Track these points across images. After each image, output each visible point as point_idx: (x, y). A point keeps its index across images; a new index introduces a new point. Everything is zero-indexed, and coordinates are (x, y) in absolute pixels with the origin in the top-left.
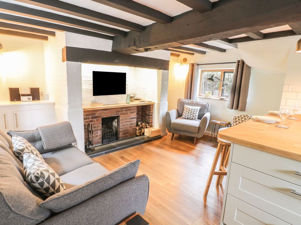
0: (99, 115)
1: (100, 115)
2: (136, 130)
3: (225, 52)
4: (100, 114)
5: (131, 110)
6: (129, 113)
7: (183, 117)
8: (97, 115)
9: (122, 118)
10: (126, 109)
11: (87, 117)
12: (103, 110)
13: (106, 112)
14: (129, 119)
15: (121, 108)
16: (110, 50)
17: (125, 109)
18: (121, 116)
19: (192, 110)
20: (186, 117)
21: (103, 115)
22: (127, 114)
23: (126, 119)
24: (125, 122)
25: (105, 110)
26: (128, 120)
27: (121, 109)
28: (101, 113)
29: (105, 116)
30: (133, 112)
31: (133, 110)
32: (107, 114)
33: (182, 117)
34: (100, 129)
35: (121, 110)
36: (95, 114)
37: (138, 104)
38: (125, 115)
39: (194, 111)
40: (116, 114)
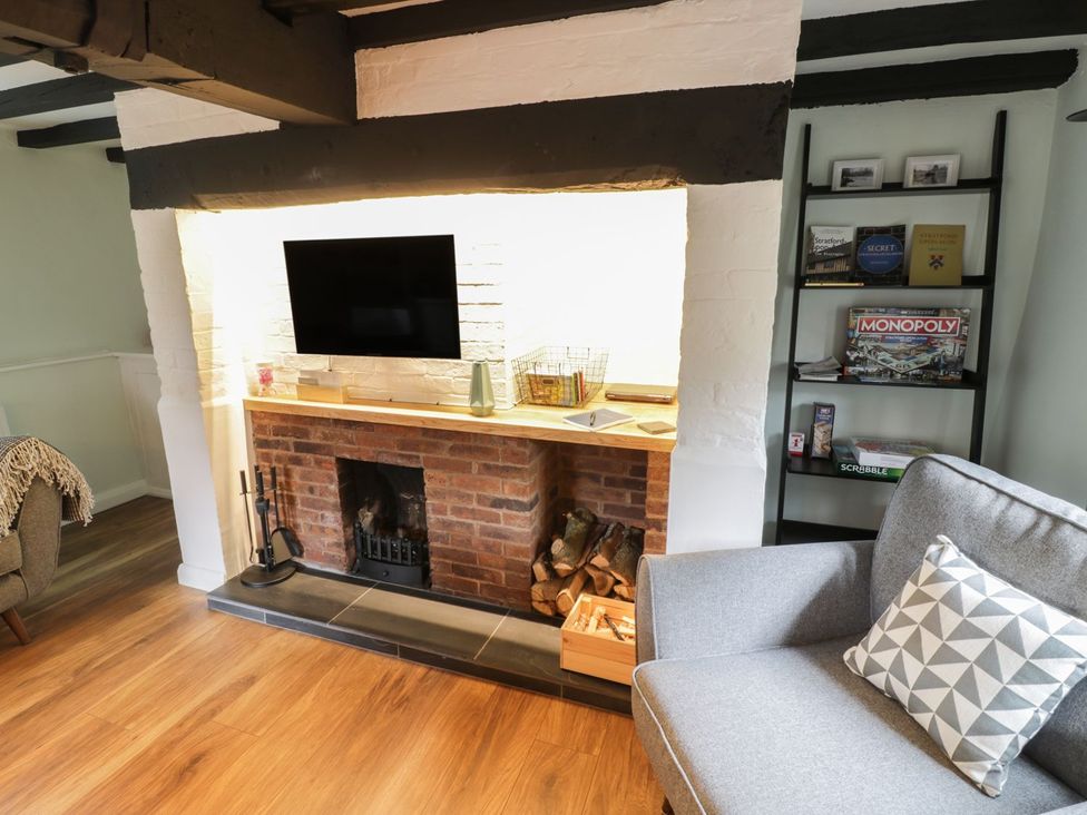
0: (324, 442)
1: (329, 443)
2: (534, 580)
4: (326, 437)
5: (486, 452)
6: (475, 468)
8: (318, 441)
9: (439, 487)
10: (459, 443)
11: (280, 438)
12: (337, 422)
13: (350, 433)
14: (481, 500)
15: (426, 431)
17: (450, 444)
18: (427, 472)
21: (341, 444)
22: (465, 468)
23: (461, 497)
24: (458, 511)
25: (350, 424)
26: (474, 505)
27: (423, 435)
28: (332, 438)
29: (350, 451)
30: (506, 469)
31: (506, 459)
32: (356, 447)
34: (335, 505)
35: (424, 439)
36: (306, 434)
37: (523, 428)
38: (455, 474)
40: (402, 456)
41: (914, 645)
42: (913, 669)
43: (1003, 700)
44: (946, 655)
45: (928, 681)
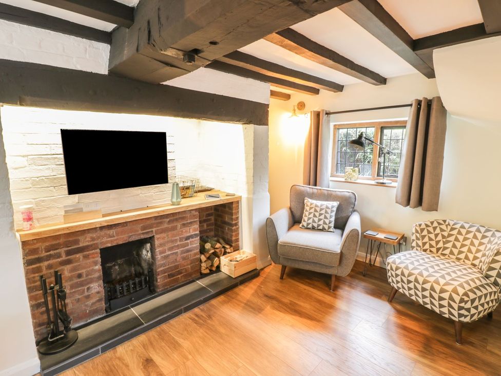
0: (92, 243)
1: (95, 242)
2: (201, 261)
3: (385, 84)
4: (93, 239)
5: (183, 218)
6: (179, 226)
7: (303, 226)
8: (87, 244)
9: (162, 241)
10: (172, 218)
11: (52, 252)
12: (102, 228)
13: (111, 232)
14: (181, 240)
15: (156, 218)
16: (104, 70)
17: (168, 220)
18: (156, 236)
19: (321, 210)
20: (310, 226)
21: (105, 240)
22: (174, 228)
23: (172, 241)
24: (171, 249)
25: (110, 227)
26: (179, 243)
27: (155, 220)
28: (99, 238)
29: (112, 241)
30: (191, 223)
31: (191, 219)
32: (116, 238)
33: (301, 225)
34: (99, 278)
35: (156, 221)
36: (77, 242)
37: (200, 204)
38: (169, 233)
39: (326, 212)
40: (143, 233)
41: (315, 216)
42: (316, 220)
43: (331, 217)
44: (320, 215)
45: (320, 220)
